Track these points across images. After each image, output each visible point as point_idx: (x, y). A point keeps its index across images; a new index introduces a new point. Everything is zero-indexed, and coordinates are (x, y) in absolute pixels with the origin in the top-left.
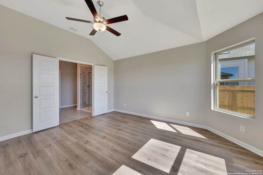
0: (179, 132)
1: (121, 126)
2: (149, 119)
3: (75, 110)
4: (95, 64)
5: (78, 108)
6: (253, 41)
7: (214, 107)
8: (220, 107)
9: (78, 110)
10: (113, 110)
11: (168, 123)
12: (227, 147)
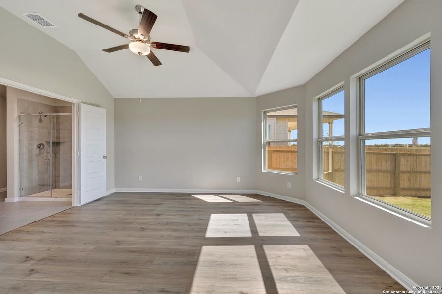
0: (235, 202)
1: (155, 210)
2: (190, 194)
3: (3, 203)
4: (80, 101)
5: (13, 196)
6: (296, 107)
7: (265, 168)
8: (268, 168)
9: (13, 204)
10: (114, 190)
11: (217, 194)
12: (279, 204)
